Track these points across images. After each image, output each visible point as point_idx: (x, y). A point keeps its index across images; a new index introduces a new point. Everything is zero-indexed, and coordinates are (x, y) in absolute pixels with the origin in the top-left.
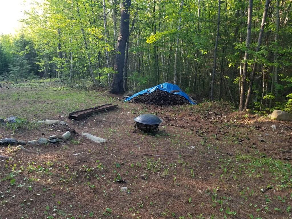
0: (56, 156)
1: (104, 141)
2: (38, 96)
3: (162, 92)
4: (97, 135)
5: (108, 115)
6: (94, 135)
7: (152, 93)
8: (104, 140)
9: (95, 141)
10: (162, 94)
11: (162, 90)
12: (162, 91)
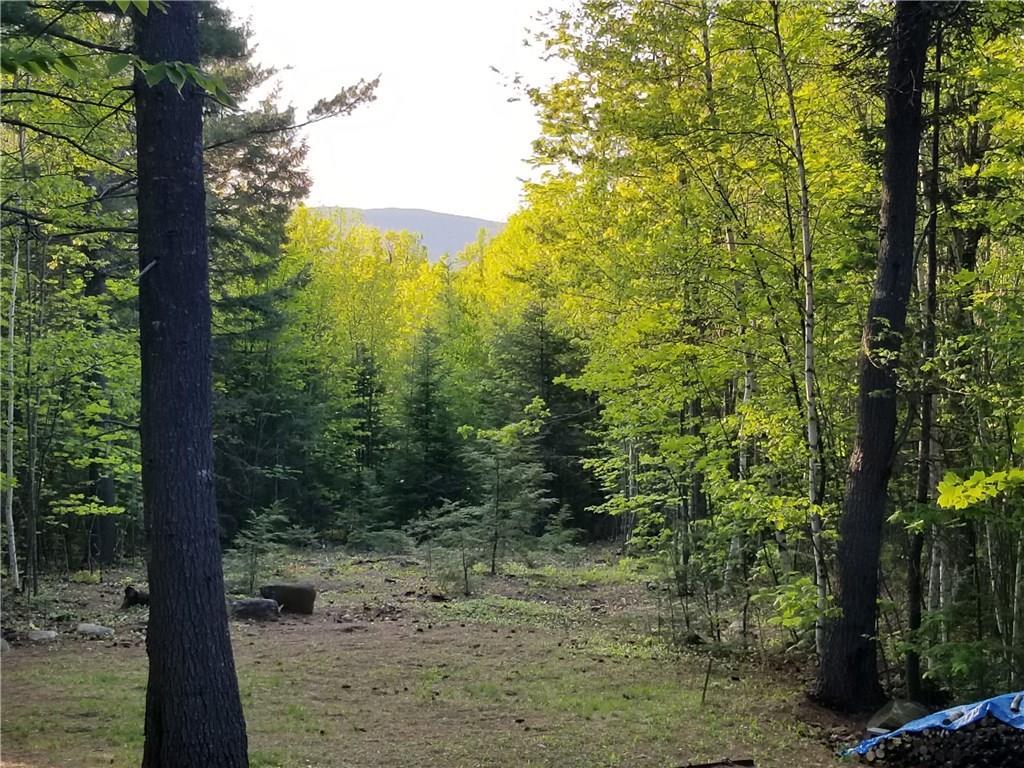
2: (514, 688)
3: (1006, 733)
7: (963, 728)
10: (1005, 739)
11: (1007, 721)
12: (1007, 724)
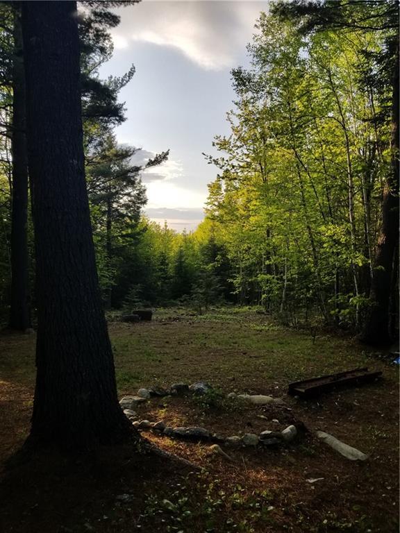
0: (275, 477)
1: (364, 459)
2: (234, 341)
4: (346, 440)
5: (363, 394)
6: (339, 438)
8: (363, 454)
9: (345, 455)
